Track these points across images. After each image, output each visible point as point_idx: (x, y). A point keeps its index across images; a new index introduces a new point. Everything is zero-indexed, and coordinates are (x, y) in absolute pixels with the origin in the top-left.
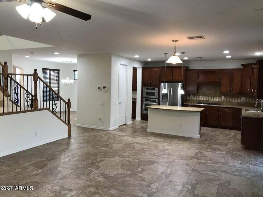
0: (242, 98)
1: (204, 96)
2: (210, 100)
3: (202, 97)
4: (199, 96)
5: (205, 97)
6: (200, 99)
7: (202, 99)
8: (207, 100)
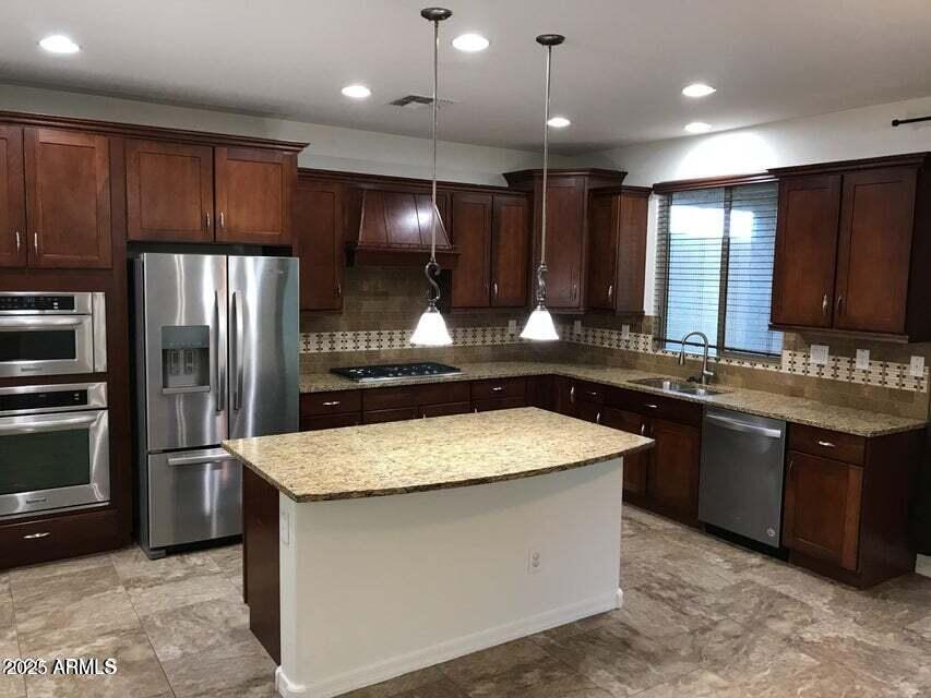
0: (507, 325)
1: (355, 328)
2: (385, 345)
3: (350, 335)
4: (333, 329)
5: (362, 335)
6: (338, 349)
7: (350, 347)
8: (374, 347)
